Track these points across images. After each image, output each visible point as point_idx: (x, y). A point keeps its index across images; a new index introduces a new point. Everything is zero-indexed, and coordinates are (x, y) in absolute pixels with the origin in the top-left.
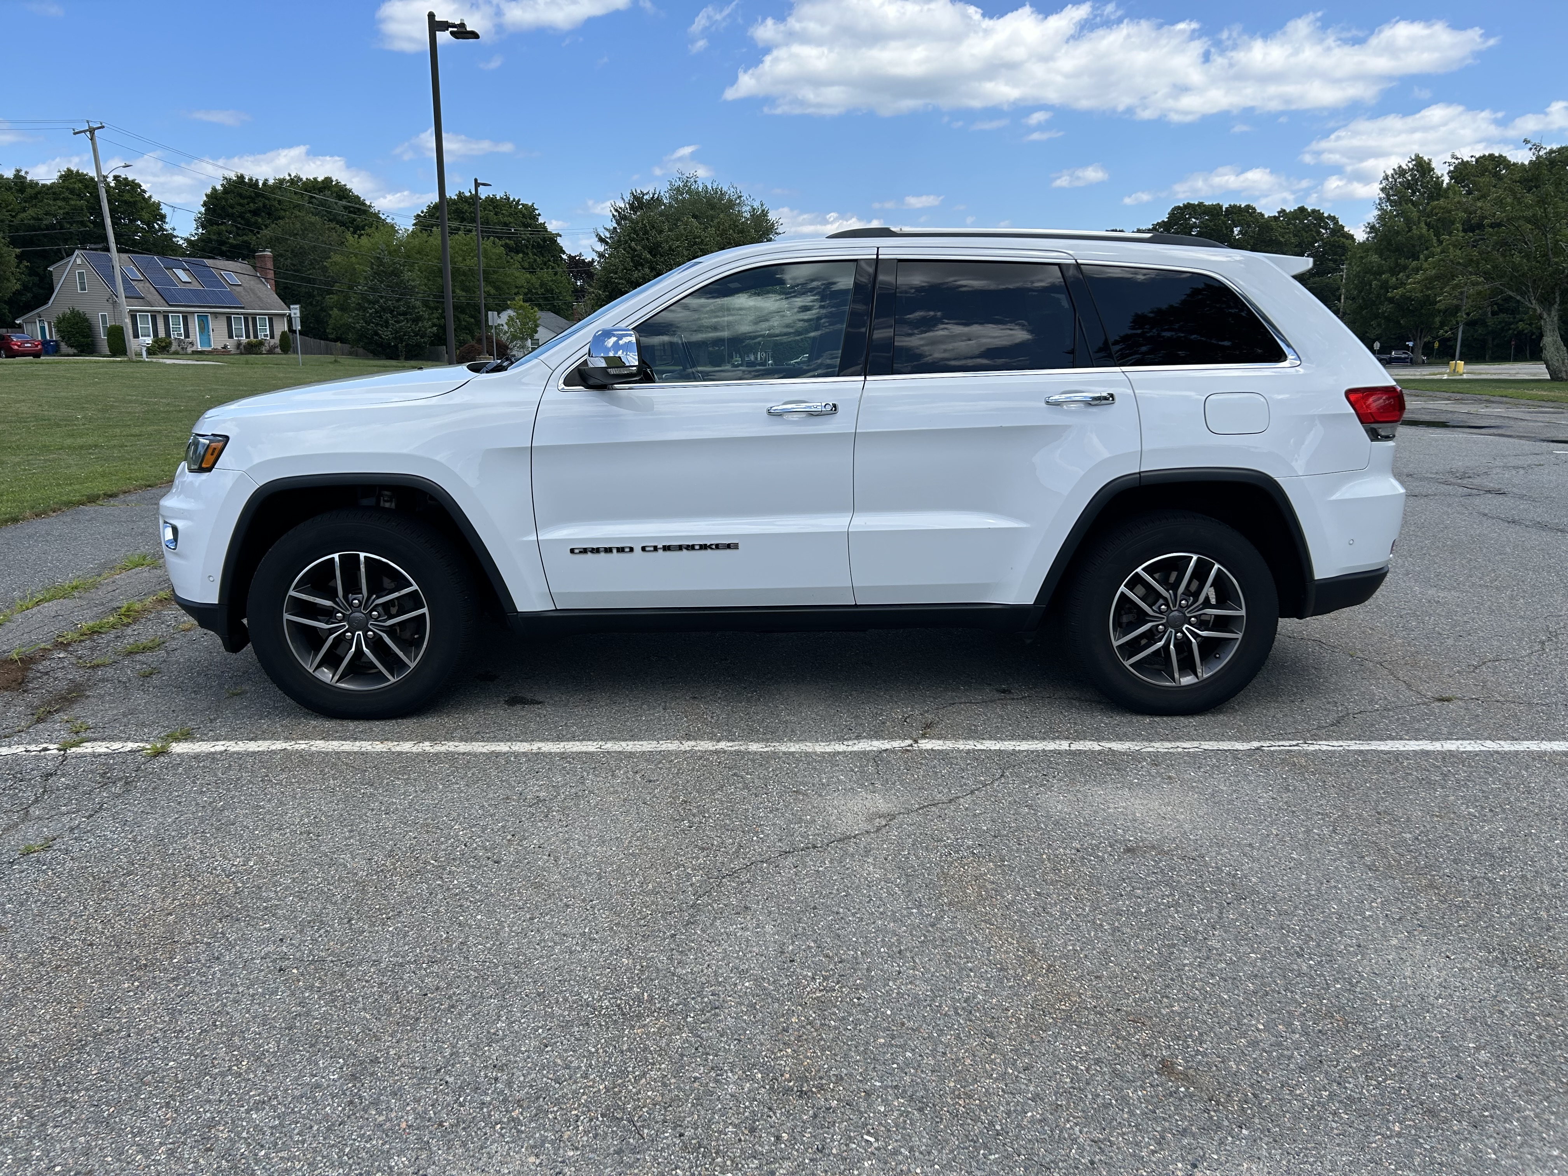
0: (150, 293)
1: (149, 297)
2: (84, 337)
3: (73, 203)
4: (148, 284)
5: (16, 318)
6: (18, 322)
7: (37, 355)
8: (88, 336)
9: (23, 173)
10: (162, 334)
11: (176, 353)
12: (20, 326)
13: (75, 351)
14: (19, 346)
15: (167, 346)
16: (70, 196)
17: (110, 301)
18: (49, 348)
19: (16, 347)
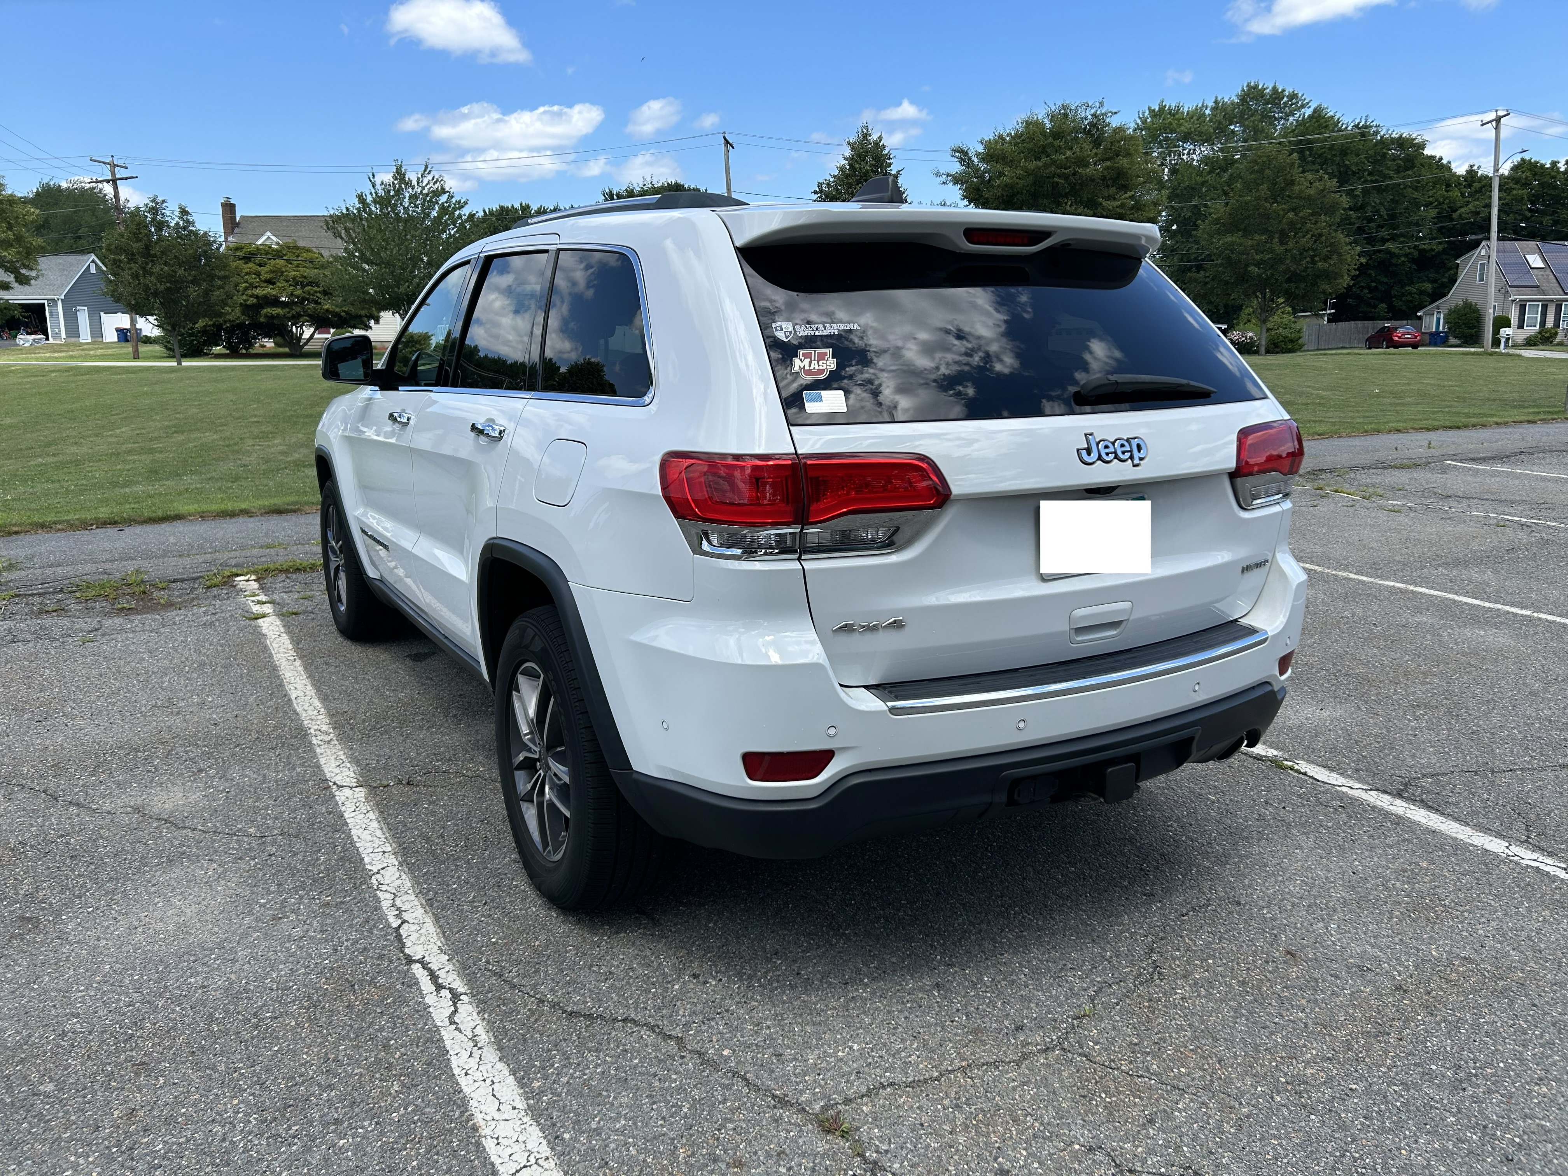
0: (1549, 282)
1: (1545, 286)
2: (1470, 328)
3: (1514, 192)
4: (1548, 272)
5: (1418, 311)
6: (1419, 314)
7: (1415, 346)
8: (1473, 327)
9: (1475, 168)
10: (1550, 324)
11: (1561, 344)
12: (1420, 318)
13: (1459, 342)
14: (1399, 337)
15: (1551, 337)
16: (1514, 186)
17: (1503, 291)
18: (1436, 339)
19: (1396, 339)
